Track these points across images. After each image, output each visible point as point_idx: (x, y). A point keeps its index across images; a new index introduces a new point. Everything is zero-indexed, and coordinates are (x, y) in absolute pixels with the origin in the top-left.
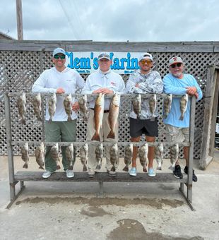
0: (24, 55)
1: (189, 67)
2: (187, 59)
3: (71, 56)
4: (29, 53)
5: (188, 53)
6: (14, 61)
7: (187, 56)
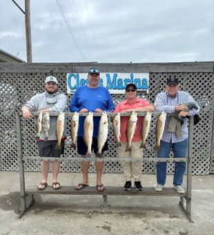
0: (34, 77)
1: (190, 87)
2: (188, 79)
3: (77, 77)
4: (38, 75)
5: (188, 73)
6: (24, 82)
7: (188, 76)
